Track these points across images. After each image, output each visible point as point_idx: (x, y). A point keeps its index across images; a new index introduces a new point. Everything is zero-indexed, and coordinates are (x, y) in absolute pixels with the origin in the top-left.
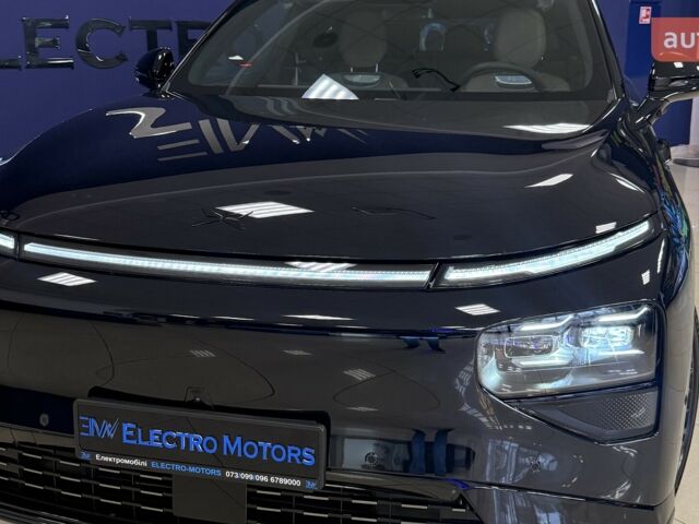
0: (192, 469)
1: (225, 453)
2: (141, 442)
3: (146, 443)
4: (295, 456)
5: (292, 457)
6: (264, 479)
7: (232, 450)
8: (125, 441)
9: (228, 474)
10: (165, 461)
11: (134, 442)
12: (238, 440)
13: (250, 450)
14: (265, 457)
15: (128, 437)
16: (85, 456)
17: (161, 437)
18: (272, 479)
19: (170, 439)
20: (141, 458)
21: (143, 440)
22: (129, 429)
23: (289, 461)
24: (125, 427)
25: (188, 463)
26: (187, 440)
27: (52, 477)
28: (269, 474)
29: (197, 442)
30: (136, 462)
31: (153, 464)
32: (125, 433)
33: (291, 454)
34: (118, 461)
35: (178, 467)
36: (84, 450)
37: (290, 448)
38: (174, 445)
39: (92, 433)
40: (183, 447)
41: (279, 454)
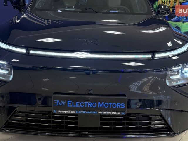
0: (88, 112)
1: (99, 107)
2: (73, 106)
3: (75, 106)
4: (119, 106)
5: (118, 106)
6: (110, 113)
7: (101, 106)
8: (68, 106)
9: (99, 113)
10: (80, 111)
11: (71, 106)
12: (103, 103)
13: (106, 105)
14: (110, 107)
15: (69, 105)
16: (55, 111)
17: (79, 104)
18: (112, 113)
19: (82, 104)
20: (73, 111)
22: (69, 102)
23: (117, 107)
24: (68, 102)
25: (87, 111)
26: (87, 104)
28: (111, 111)
29: (90, 104)
30: (71, 112)
31: (77, 112)
32: (68, 104)
33: (118, 105)
34: (66, 112)
35: (84, 112)
36: (55, 110)
37: (118, 104)
38: (83, 106)
39: (58, 105)
40: (86, 106)
41: (114, 106)
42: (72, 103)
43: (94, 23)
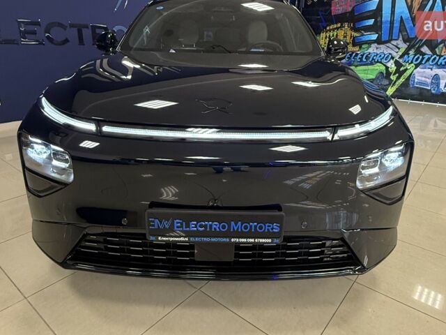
0: (213, 240)
1: (232, 230)
2: (184, 229)
3: (188, 229)
4: (270, 228)
5: (268, 229)
6: (252, 240)
7: (236, 228)
8: (176, 229)
9: (233, 240)
10: (198, 237)
11: (181, 229)
12: (240, 223)
13: (246, 227)
14: (253, 230)
15: (178, 227)
16: (152, 238)
17: (196, 225)
18: (256, 240)
19: (201, 226)
20: (185, 237)
21: (186, 227)
22: (178, 223)
23: (266, 230)
24: (175, 221)
25: (211, 237)
26: (211, 226)
27: (124, 248)
28: (255, 238)
29: (216, 225)
30: (182, 239)
31: (191, 239)
32: (176, 225)
33: (266, 227)
34: (171, 239)
35: (205, 239)
36: (151, 235)
37: (267, 225)
38: (203, 229)
39: (156, 227)
40: (208, 230)
41: (261, 228)
42: (182, 224)
43: (226, 71)
